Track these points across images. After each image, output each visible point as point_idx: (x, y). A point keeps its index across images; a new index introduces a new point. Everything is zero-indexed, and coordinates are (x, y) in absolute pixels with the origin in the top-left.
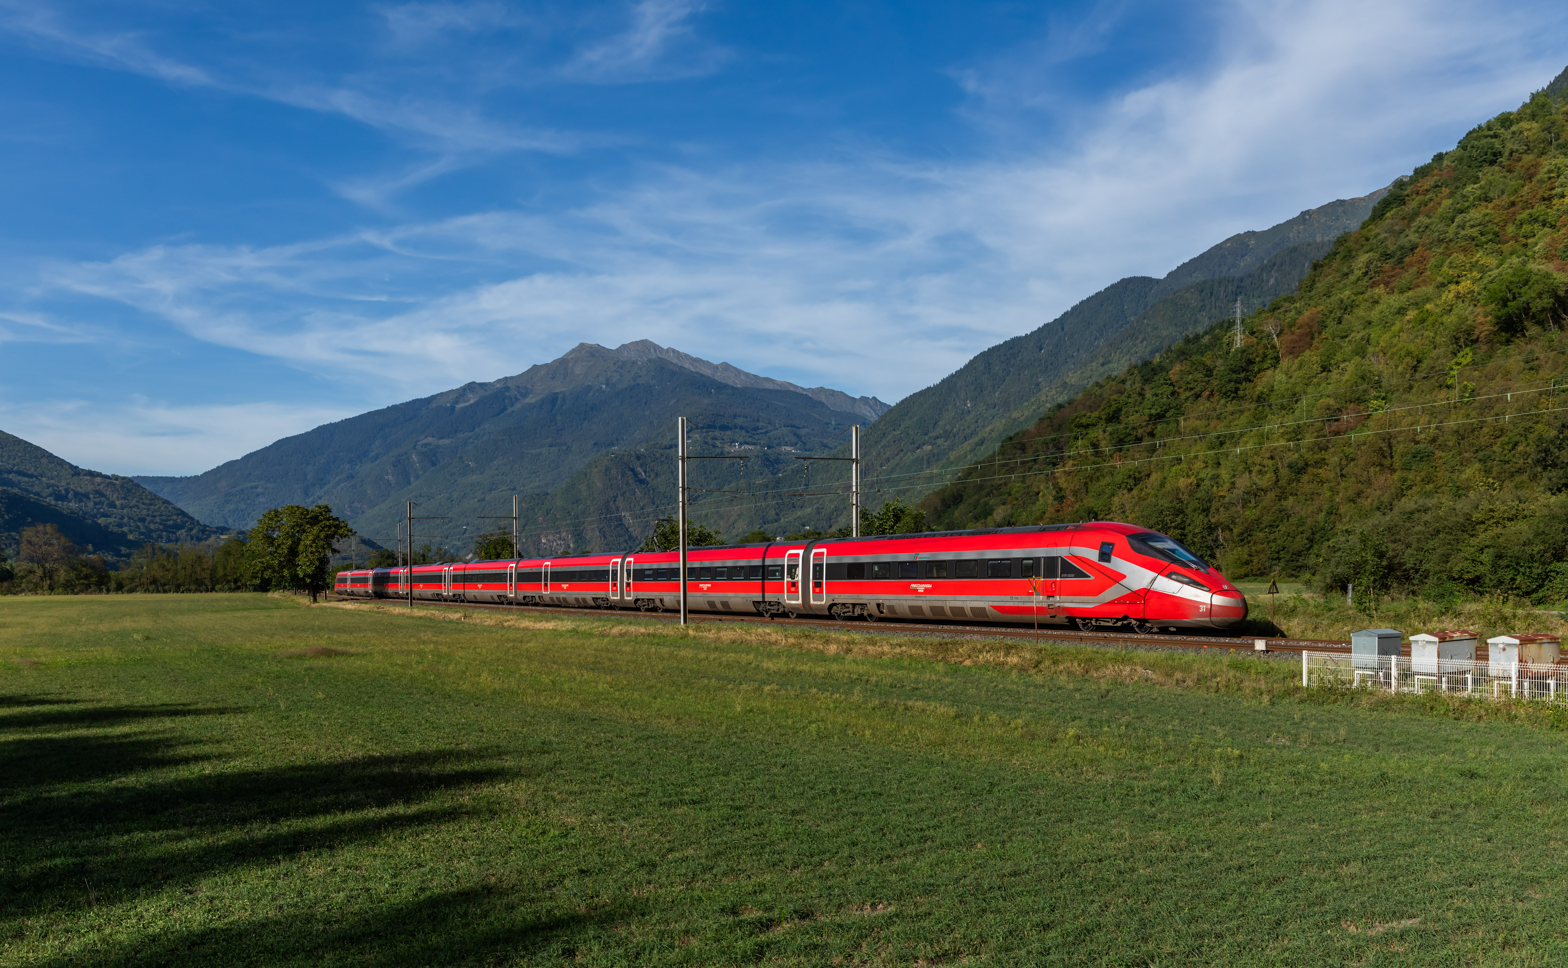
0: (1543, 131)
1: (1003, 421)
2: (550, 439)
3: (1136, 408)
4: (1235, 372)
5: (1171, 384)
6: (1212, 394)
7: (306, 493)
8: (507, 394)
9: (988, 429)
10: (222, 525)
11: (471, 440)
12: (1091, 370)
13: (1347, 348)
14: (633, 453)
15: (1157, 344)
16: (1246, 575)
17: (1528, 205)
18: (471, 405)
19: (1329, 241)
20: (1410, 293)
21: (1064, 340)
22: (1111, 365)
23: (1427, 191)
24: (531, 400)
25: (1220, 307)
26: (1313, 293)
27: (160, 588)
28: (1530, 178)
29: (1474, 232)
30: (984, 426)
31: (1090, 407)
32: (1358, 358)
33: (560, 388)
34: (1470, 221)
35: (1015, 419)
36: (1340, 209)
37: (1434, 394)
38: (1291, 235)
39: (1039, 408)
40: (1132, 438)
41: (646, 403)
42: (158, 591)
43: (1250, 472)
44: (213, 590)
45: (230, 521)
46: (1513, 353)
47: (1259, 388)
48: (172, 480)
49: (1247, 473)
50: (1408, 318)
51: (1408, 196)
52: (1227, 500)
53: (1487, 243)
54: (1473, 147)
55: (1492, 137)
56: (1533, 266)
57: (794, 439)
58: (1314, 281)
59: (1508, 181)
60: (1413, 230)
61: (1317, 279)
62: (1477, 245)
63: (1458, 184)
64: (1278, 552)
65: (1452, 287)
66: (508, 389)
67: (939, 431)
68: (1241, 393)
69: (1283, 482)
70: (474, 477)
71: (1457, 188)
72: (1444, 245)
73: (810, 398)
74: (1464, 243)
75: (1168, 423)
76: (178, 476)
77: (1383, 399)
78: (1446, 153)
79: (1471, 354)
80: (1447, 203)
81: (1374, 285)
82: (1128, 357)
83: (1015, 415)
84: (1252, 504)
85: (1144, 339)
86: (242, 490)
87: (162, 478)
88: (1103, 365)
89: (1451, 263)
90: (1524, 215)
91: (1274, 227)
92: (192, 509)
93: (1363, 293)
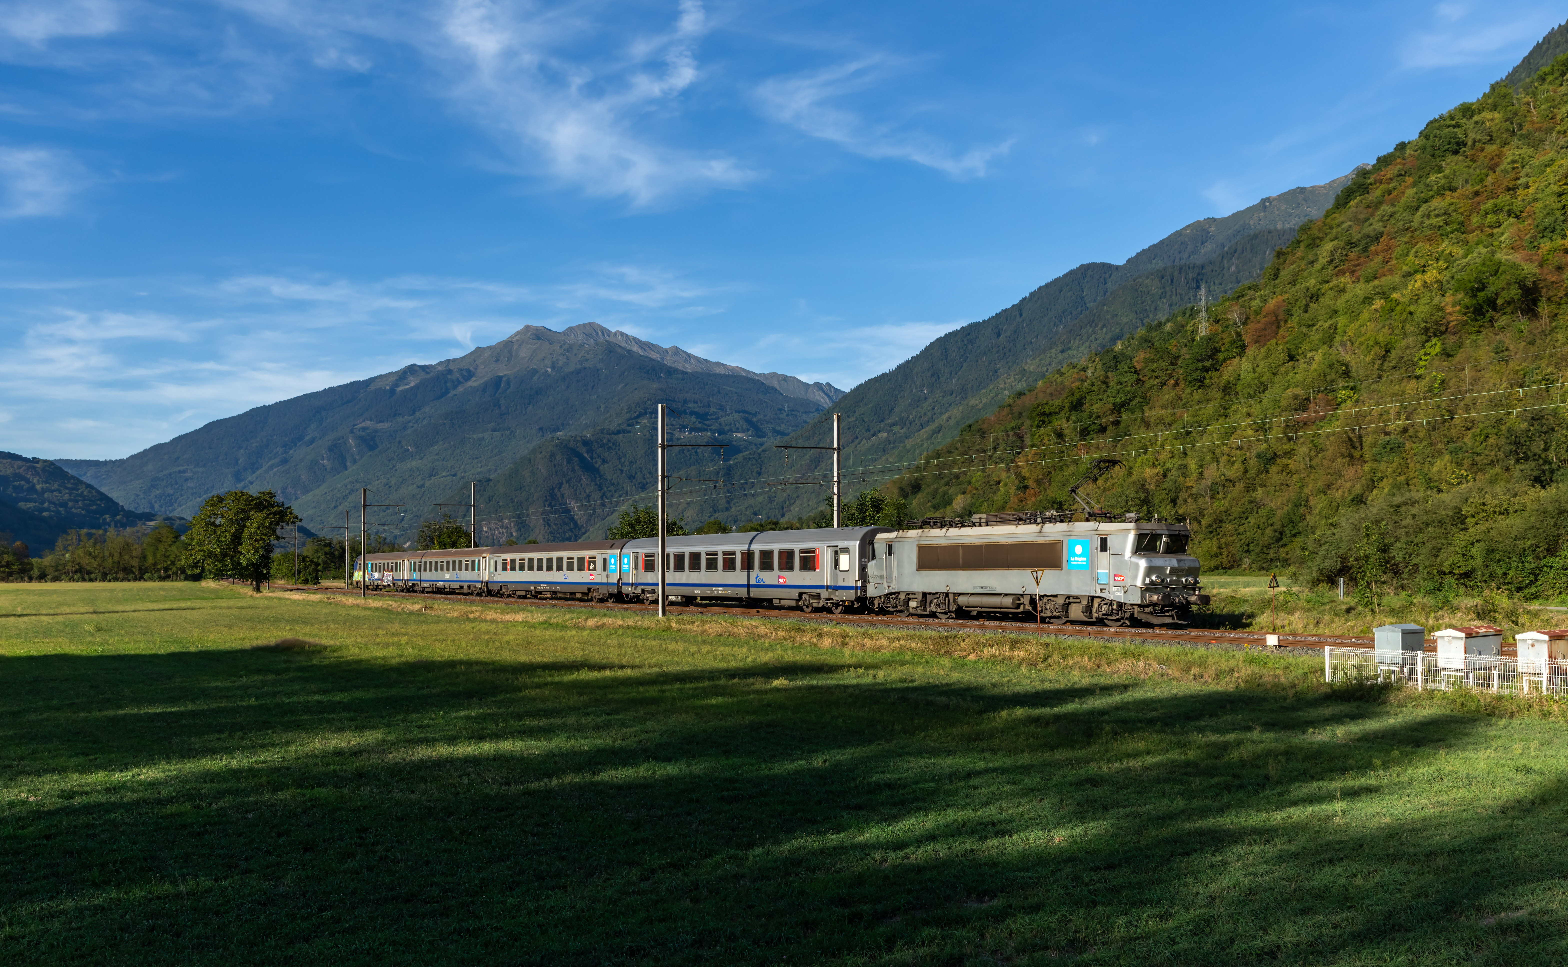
0: (1506, 121)
1: (961, 408)
2: (493, 424)
3: (1100, 397)
4: (1199, 360)
5: (1136, 372)
6: (1177, 384)
7: (238, 477)
8: (449, 377)
9: (945, 416)
10: (147, 510)
11: (411, 424)
12: (1050, 357)
13: (1315, 336)
14: (579, 439)
15: (1118, 331)
16: (1216, 568)
17: (1493, 195)
18: (412, 388)
19: (1291, 229)
20: (1376, 282)
21: (1023, 327)
22: (1070, 352)
23: (1391, 179)
24: (473, 383)
25: (1181, 295)
26: (1277, 282)
27: (86, 577)
28: (1493, 169)
29: (1439, 221)
30: (941, 414)
31: (1051, 394)
32: (1325, 348)
33: (503, 370)
34: (1435, 210)
35: (973, 407)
36: (1301, 197)
37: (1403, 385)
38: (1252, 223)
39: (997, 395)
40: (1096, 427)
41: (593, 387)
42: (84, 580)
43: (1218, 462)
44: (141, 578)
45: (156, 506)
46: (1482, 343)
47: (1225, 377)
48: (96, 464)
49: (1215, 464)
50: (1373, 307)
51: (1371, 184)
52: (1194, 490)
53: (1452, 232)
54: (1435, 136)
55: (1454, 127)
56: (1501, 256)
57: (745, 426)
58: (1278, 269)
59: (1471, 171)
60: (1376, 219)
61: (1281, 267)
62: (1442, 235)
63: (1421, 173)
64: (1248, 545)
65: (1418, 276)
66: (450, 371)
67: (894, 418)
68: (1207, 382)
69: (1252, 473)
70: (414, 463)
71: (1420, 177)
72: (1410, 234)
73: (763, 383)
74: (1429, 233)
75: (1133, 412)
76: (102, 459)
77: (1352, 389)
78: (1409, 143)
79: (1439, 345)
80: (1411, 192)
81: (1342, 273)
82: (1087, 344)
83: (973, 402)
84: (1221, 496)
85: (1104, 326)
86: (170, 474)
87: (85, 461)
88: (1063, 351)
89: (1416, 252)
90: (1489, 205)
91: (1234, 214)
92: (117, 494)
93: (1328, 282)
